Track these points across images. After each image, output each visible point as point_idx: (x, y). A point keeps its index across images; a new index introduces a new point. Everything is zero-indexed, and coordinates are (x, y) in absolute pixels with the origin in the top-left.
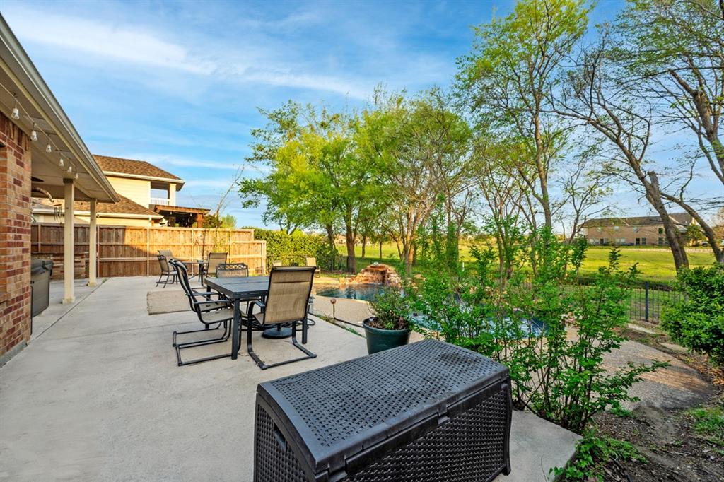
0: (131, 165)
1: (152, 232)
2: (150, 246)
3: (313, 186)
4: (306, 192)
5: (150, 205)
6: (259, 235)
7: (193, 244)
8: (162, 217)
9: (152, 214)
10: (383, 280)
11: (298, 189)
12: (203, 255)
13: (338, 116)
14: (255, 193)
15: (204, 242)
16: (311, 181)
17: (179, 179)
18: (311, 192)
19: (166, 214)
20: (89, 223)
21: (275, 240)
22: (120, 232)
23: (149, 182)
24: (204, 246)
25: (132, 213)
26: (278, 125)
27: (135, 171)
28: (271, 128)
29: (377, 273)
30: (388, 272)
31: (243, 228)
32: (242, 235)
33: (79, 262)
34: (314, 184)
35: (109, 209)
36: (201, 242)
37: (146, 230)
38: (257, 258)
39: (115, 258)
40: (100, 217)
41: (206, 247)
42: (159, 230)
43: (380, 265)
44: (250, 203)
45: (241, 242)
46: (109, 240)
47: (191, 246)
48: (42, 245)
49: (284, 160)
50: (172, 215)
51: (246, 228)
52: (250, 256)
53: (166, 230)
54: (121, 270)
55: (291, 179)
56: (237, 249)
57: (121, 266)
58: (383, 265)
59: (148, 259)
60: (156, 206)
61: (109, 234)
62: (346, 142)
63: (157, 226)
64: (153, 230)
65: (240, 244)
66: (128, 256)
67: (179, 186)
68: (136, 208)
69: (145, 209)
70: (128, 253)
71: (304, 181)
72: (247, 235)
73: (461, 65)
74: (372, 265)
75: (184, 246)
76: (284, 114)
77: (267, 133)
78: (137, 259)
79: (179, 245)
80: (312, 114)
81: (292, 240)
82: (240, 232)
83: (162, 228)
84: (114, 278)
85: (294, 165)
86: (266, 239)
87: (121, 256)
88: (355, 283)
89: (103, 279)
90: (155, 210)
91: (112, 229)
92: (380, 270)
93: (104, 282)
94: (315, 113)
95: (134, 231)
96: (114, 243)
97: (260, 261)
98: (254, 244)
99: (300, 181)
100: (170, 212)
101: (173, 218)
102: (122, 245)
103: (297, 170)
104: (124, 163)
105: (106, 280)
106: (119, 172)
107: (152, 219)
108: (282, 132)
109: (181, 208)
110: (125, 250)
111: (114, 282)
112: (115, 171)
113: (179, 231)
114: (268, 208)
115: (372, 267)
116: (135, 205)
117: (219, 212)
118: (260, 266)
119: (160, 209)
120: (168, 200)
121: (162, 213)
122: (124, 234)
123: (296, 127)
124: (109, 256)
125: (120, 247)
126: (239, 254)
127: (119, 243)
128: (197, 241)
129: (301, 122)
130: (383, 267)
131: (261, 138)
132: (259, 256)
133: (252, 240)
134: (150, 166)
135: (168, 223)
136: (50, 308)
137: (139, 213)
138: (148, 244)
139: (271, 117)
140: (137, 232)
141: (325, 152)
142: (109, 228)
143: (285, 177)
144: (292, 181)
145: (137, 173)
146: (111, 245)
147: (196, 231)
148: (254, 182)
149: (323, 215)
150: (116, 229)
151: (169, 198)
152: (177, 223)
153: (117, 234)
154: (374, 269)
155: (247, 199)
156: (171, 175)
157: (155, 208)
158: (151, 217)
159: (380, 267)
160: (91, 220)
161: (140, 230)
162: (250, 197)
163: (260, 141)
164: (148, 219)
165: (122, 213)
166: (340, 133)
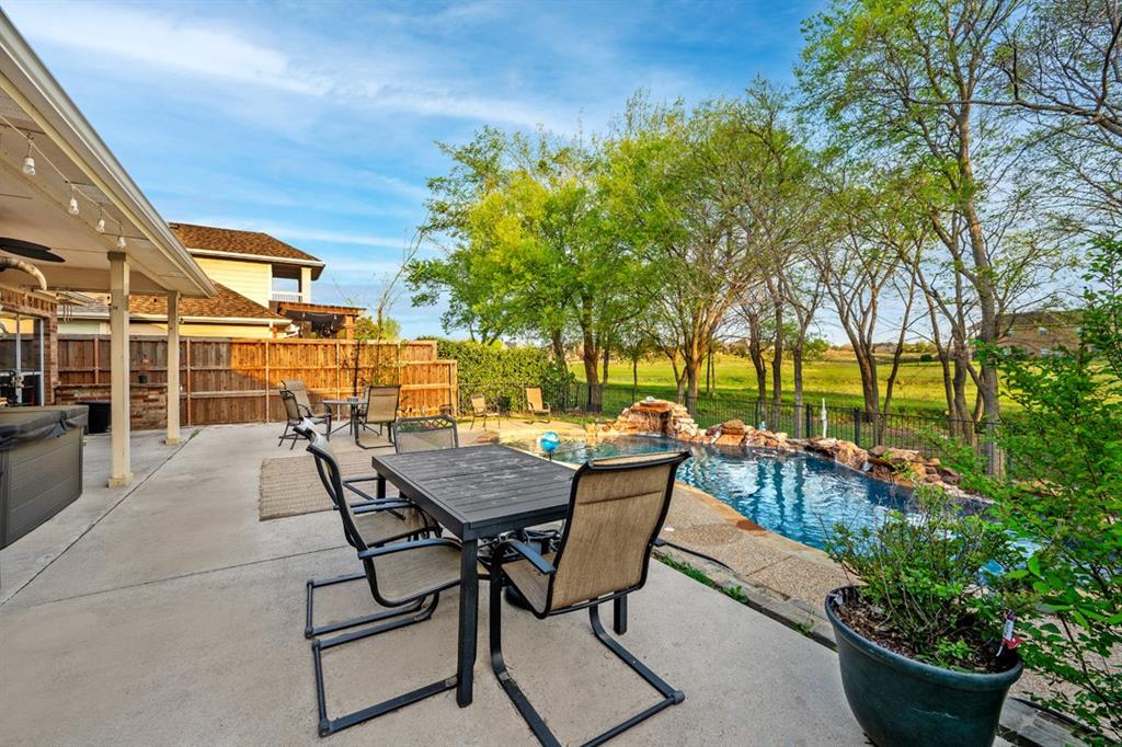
0: (242, 239)
1: (273, 348)
2: (270, 371)
3: (532, 266)
4: (520, 277)
5: (271, 303)
6: (445, 350)
7: (338, 367)
8: (289, 321)
9: (274, 317)
10: (664, 429)
11: (508, 271)
12: (355, 385)
13: (567, 150)
14: (431, 283)
15: (357, 364)
16: (529, 258)
17: (316, 259)
18: (529, 276)
19: (295, 316)
20: (166, 334)
21: (471, 359)
22: (224, 349)
23: (270, 266)
24: (357, 369)
25: (243, 316)
26: (471, 171)
27: (248, 248)
28: (458, 175)
29: (654, 415)
30: (674, 414)
31: (418, 339)
32: (418, 351)
33: (156, 400)
34: (534, 263)
35: (206, 309)
36: (351, 364)
37: (263, 344)
38: (443, 390)
39: (214, 392)
40: (186, 323)
41: (360, 373)
42: (285, 345)
43: (658, 401)
44: (424, 298)
45: (416, 362)
46: (205, 362)
47: (336, 369)
48: (100, 371)
49: (482, 225)
50: (306, 319)
51: (425, 339)
52: (431, 386)
53: (296, 345)
54: (226, 412)
55: (496, 256)
56: (410, 373)
57: (224, 405)
58: (664, 402)
59: (268, 393)
60: (280, 303)
61: (206, 352)
62: (583, 192)
63: (282, 336)
64: (274, 344)
65: (414, 365)
66: (236, 389)
67: (316, 272)
68: (250, 308)
69: (263, 308)
70: (236, 384)
71: (518, 257)
72: (426, 350)
73: (810, 33)
74: (644, 402)
75: (325, 371)
76: (479, 151)
77: (453, 183)
78: (249, 393)
79: (316, 370)
80: (524, 151)
81: (499, 358)
82: (414, 346)
83: (291, 341)
84: (212, 428)
85: (500, 231)
86: (456, 358)
87: (225, 388)
88: (613, 433)
89: (193, 429)
90: (279, 310)
91: (209, 343)
92: (659, 410)
93: (193, 435)
94: (529, 147)
95: (245, 346)
96: (214, 367)
97: (447, 394)
98: (437, 365)
99: (511, 257)
100: (301, 313)
101: (309, 323)
102: (226, 371)
103: (506, 240)
104: (232, 236)
105: (197, 432)
106: (224, 250)
107: (274, 326)
108: (476, 181)
109: (319, 307)
110: (231, 378)
111: (212, 435)
112: (217, 249)
113: (316, 345)
114: (452, 307)
115: (643, 405)
116: (248, 302)
117: (383, 311)
118: (447, 402)
119: (286, 308)
120: (299, 294)
121: (289, 315)
122: (229, 352)
123: (499, 173)
124: (206, 389)
125: (223, 374)
126: (414, 383)
127: (220, 367)
128: (345, 363)
129: (507, 164)
130: (664, 406)
131: (442, 193)
132: (446, 385)
133: (435, 360)
134: (271, 240)
135: (299, 331)
136: (82, 500)
137: (253, 316)
138: (267, 367)
139: (458, 157)
140: (250, 347)
141: (550, 209)
142: (205, 343)
143: (484, 254)
144: (497, 259)
145: (250, 252)
146: (209, 371)
147: (344, 346)
148: (430, 265)
149: (549, 315)
150: (217, 343)
151: (300, 291)
152: (313, 330)
153: (218, 352)
154: (648, 409)
155: (418, 293)
156: (303, 254)
157: (278, 307)
158: (271, 322)
159: (658, 406)
160: (170, 329)
161: (254, 344)
162: (424, 289)
163: (441, 197)
164: (268, 325)
165: (227, 316)
166: (570, 179)
